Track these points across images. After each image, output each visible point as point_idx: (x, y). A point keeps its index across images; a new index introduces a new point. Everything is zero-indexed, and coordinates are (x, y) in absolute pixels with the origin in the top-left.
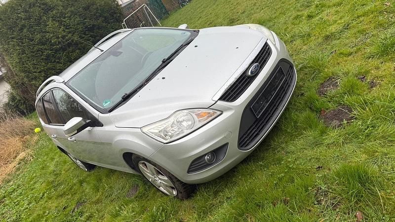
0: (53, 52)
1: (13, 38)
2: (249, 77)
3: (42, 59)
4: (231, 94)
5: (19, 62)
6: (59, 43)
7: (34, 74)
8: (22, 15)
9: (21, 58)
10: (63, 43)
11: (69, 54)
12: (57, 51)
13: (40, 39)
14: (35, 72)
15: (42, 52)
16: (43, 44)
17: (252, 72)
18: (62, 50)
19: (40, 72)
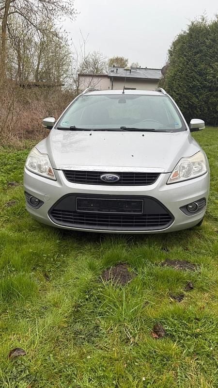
0: (200, 86)
1: (185, 56)
2: (99, 179)
3: (188, 86)
4: (73, 176)
5: (173, 77)
6: (212, 82)
7: (173, 92)
8: (208, 42)
9: (176, 75)
10: (215, 84)
11: (211, 96)
12: (204, 87)
13: (201, 70)
14: (175, 91)
15: (193, 79)
16: (200, 75)
17: (103, 178)
18: (209, 88)
19: (177, 94)
